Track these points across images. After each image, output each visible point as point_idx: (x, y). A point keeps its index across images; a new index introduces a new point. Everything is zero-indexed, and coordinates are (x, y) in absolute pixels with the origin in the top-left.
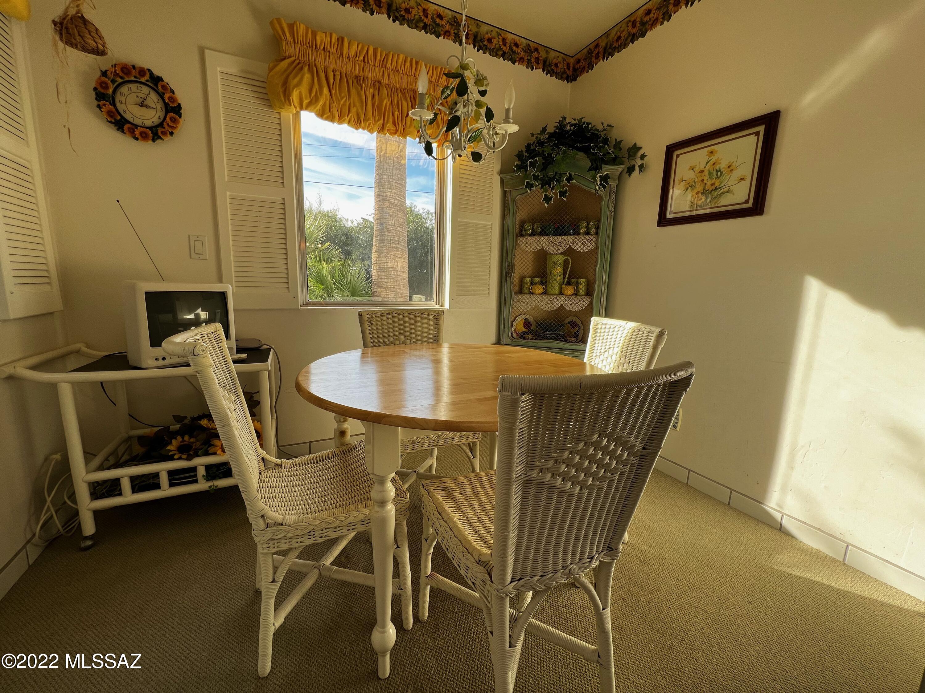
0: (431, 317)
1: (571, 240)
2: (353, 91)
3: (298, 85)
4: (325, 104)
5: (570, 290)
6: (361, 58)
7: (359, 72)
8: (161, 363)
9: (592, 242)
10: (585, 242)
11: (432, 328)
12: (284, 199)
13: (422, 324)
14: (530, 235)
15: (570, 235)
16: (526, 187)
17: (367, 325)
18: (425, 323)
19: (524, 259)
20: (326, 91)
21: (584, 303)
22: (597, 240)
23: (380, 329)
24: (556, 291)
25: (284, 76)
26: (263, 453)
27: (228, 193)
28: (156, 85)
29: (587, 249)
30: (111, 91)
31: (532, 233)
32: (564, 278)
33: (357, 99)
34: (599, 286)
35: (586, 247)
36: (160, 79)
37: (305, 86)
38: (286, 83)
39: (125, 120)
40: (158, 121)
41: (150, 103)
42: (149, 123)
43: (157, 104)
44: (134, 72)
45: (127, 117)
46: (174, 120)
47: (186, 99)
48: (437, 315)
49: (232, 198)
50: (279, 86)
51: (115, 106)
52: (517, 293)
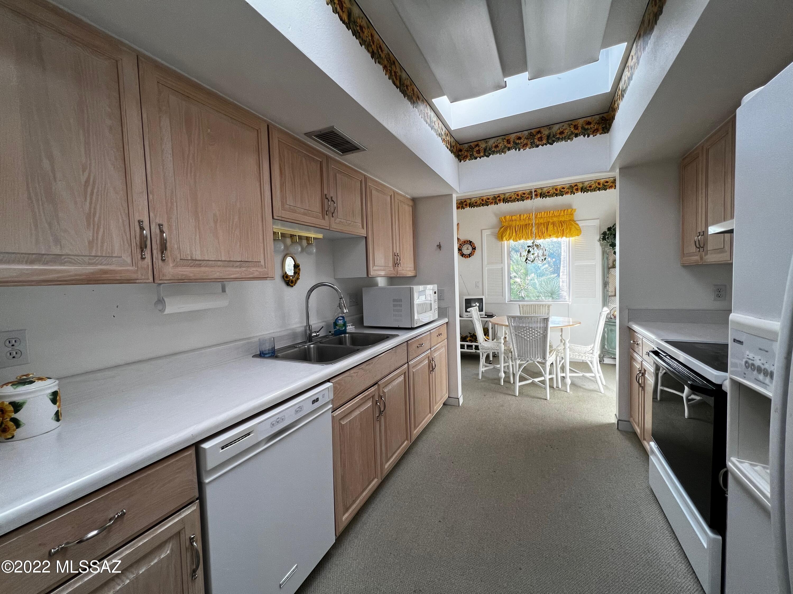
0: (546, 307)
2: (524, 230)
3: (505, 236)
6: (528, 218)
7: (527, 223)
8: (467, 316)
13: (543, 309)
16: (608, 247)
17: (521, 309)
18: (544, 308)
20: (514, 234)
23: (526, 310)
28: (470, 243)
30: (461, 248)
33: (525, 233)
36: (472, 242)
37: (507, 235)
38: (502, 235)
39: (463, 254)
40: (470, 252)
41: (469, 248)
42: (468, 253)
43: (470, 248)
44: (466, 242)
45: (464, 253)
46: (474, 251)
47: (477, 245)
48: (549, 306)
49: (487, 269)
50: (500, 236)
51: (462, 251)
52: (612, 296)
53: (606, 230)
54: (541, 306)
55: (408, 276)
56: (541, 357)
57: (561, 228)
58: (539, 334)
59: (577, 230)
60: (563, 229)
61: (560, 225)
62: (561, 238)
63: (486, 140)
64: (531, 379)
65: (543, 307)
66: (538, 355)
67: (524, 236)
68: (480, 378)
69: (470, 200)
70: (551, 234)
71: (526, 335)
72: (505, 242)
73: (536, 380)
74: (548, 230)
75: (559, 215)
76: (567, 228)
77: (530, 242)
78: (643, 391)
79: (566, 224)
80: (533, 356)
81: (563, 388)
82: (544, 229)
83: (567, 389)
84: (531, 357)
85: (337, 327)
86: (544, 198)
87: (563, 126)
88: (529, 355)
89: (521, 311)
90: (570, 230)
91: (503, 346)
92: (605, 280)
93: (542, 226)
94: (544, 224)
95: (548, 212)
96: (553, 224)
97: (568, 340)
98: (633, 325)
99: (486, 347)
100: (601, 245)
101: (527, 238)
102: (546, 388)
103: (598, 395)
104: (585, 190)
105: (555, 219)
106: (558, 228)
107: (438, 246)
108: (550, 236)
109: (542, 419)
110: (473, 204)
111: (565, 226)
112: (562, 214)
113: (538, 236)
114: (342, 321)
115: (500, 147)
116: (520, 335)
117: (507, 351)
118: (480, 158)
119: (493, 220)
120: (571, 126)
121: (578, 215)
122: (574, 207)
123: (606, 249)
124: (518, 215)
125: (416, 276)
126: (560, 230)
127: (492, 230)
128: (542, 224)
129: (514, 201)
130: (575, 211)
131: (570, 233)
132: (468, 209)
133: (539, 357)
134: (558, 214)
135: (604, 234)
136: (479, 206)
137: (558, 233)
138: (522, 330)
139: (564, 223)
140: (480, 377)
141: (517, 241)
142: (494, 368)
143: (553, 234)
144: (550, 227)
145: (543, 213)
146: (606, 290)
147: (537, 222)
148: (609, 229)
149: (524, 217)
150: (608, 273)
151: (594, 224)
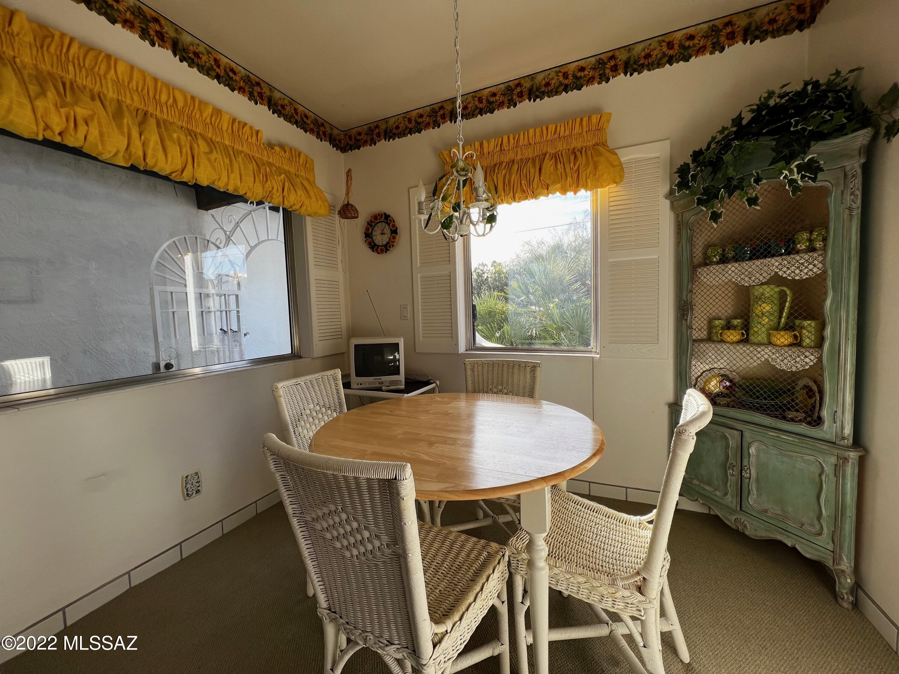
0: (528, 368)
1: (777, 264)
5: (784, 338)
9: (816, 262)
10: (802, 264)
11: (528, 379)
12: (450, 273)
13: (519, 375)
14: (718, 263)
15: (781, 255)
16: (698, 205)
17: (469, 373)
18: (522, 374)
19: (705, 296)
21: (807, 360)
22: (825, 258)
23: (481, 377)
24: (762, 337)
27: (419, 275)
28: (387, 220)
29: (806, 274)
30: (370, 231)
31: (720, 259)
32: (780, 317)
34: (833, 333)
35: (806, 271)
36: (389, 216)
39: (375, 245)
40: (388, 240)
41: (385, 231)
42: (385, 243)
43: (387, 231)
44: (379, 217)
45: (377, 242)
46: (394, 238)
47: (401, 222)
48: (534, 367)
49: (422, 278)
51: (372, 238)
52: (702, 341)
53: (689, 160)
54: (516, 367)
57: (572, 165)
60: (579, 167)
61: (572, 158)
62: (574, 190)
69: (387, 122)
70: (548, 182)
74: (543, 173)
75: (570, 135)
76: (587, 163)
79: (587, 156)
82: (532, 171)
86: (538, 100)
90: (596, 167)
92: (684, 298)
93: (530, 164)
94: (534, 160)
95: (545, 130)
96: (556, 157)
100: (674, 206)
104: (635, 66)
105: (561, 146)
106: (567, 165)
110: (391, 131)
111: (582, 160)
112: (578, 130)
113: (519, 189)
121: (616, 134)
122: (607, 110)
123: (687, 215)
124: (478, 146)
126: (571, 169)
128: (530, 161)
129: (473, 115)
130: (608, 121)
131: (595, 175)
132: (383, 144)
134: (567, 133)
135: (683, 171)
136: (402, 134)
137: (567, 178)
139: (581, 152)
143: (555, 182)
144: (548, 165)
145: (531, 131)
146: (684, 327)
147: (519, 157)
148: (696, 155)
149: (491, 149)
150: (693, 277)
151: (657, 155)
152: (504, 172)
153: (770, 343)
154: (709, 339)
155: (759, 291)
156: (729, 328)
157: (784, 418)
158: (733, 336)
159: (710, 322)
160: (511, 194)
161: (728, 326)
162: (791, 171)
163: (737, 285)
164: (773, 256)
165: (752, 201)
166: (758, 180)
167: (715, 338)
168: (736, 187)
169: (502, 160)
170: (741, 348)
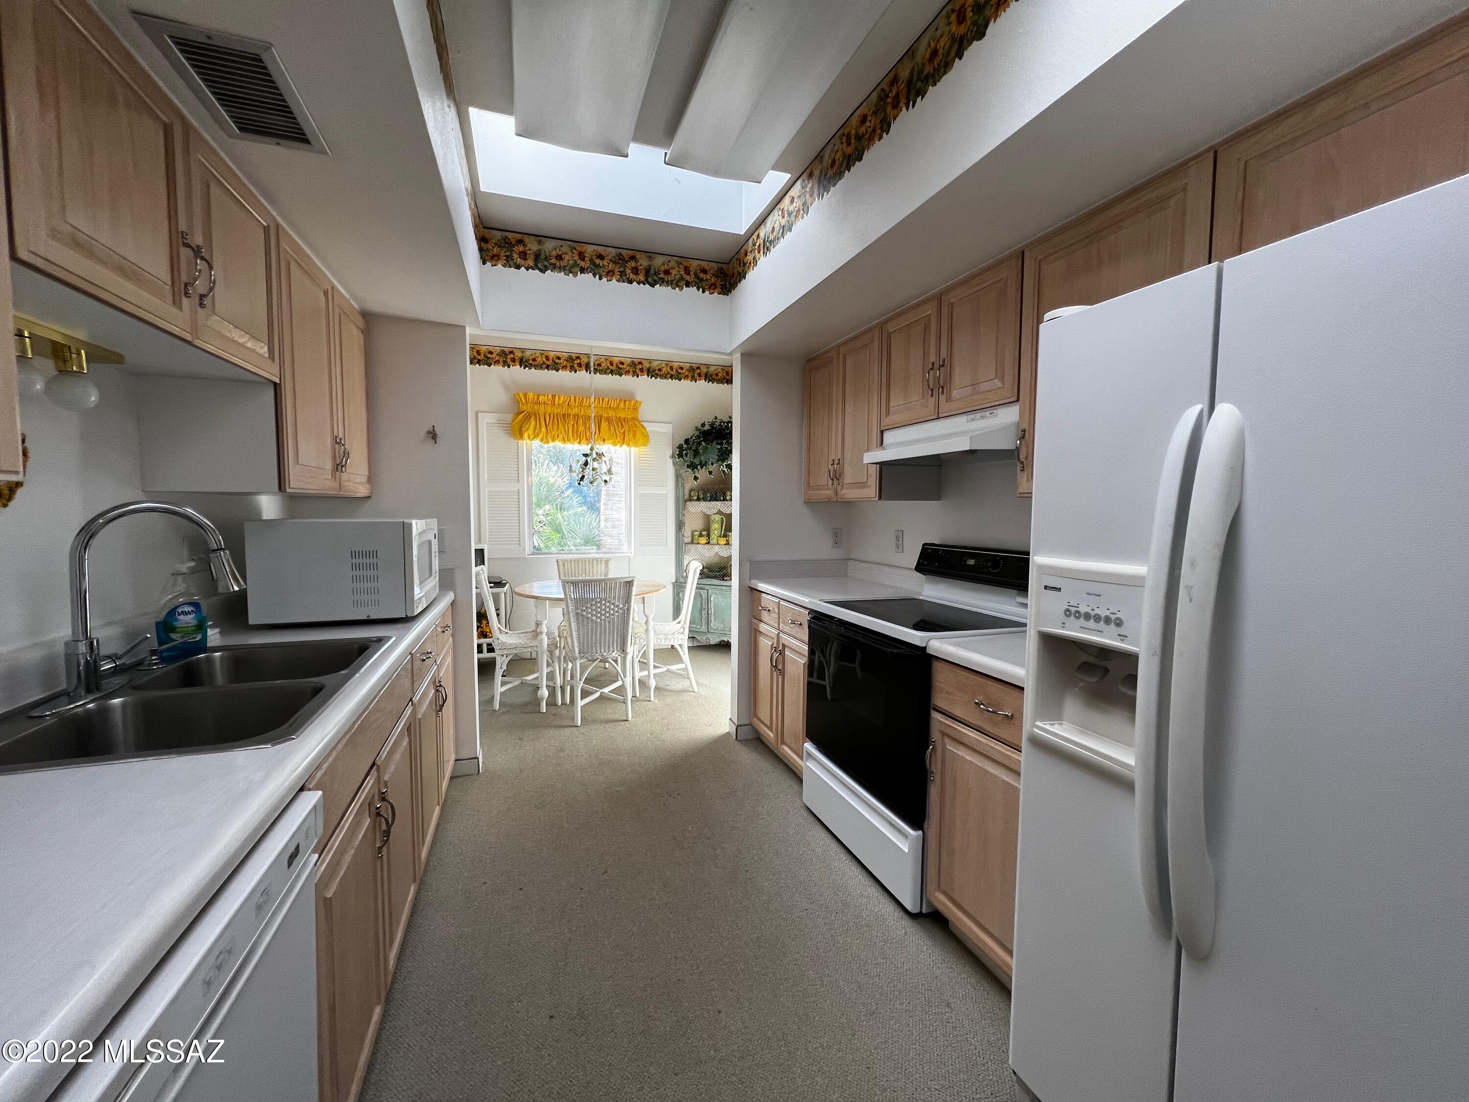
0: (603, 562)
1: (718, 505)
2: (560, 424)
3: (527, 430)
4: (543, 437)
5: (723, 541)
6: (567, 404)
7: (565, 412)
11: (603, 569)
12: (519, 490)
13: (597, 567)
15: (721, 501)
16: (687, 468)
17: (561, 567)
18: (599, 566)
19: (689, 519)
20: (544, 429)
23: (569, 569)
24: (714, 541)
25: (520, 425)
26: (500, 626)
27: (487, 489)
31: (697, 499)
32: (722, 531)
33: (563, 429)
37: (531, 428)
38: (521, 428)
48: (607, 561)
49: (489, 492)
50: (516, 428)
52: (689, 543)
53: (683, 443)
54: (595, 562)
55: (359, 495)
56: (619, 649)
57: (620, 429)
58: (616, 609)
59: (645, 436)
60: (624, 432)
61: (619, 424)
62: (621, 446)
63: (540, 237)
64: (597, 691)
65: (597, 564)
66: (613, 645)
67: (561, 436)
68: (497, 708)
70: (605, 438)
71: (594, 613)
72: (524, 443)
73: (606, 690)
74: (602, 429)
75: (617, 408)
76: (629, 431)
77: (586, 448)
78: (780, 677)
79: (628, 425)
80: (605, 648)
81: (643, 697)
83: (650, 697)
84: (603, 651)
85: (173, 636)
87: (669, 261)
88: (598, 648)
89: (561, 571)
90: (634, 435)
91: (546, 638)
92: (680, 519)
95: (601, 399)
96: (609, 420)
97: (652, 616)
98: (759, 584)
99: (510, 645)
100: (674, 464)
101: (566, 440)
102: (627, 701)
103: (691, 696)
104: (653, 374)
105: (612, 414)
106: (617, 429)
107: (429, 432)
108: (604, 440)
109: (635, 754)
111: (626, 427)
112: (622, 406)
113: (584, 438)
114: (192, 616)
115: (565, 261)
116: (585, 613)
117: (551, 646)
118: (527, 269)
119: (501, 397)
120: (680, 266)
121: (644, 413)
123: (682, 471)
124: (550, 396)
125: (369, 497)
126: (620, 432)
127: (501, 415)
129: (539, 367)
130: (639, 406)
131: (633, 440)
133: (615, 649)
134: (615, 406)
135: (680, 447)
137: (617, 438)
138: (589, 605)
139: (625, 421)
140: (497, 706)
141: (548, 442)
142: (522, 683)
143: (609, 438)
144: (604, 425)
145: (592, 398)
146: (681, 535)
147: (582, 413)
148: (687, 441)
149: (561, 402)
150: (684, 508)
151: (665, 431)
152: (572, 422)
153: (718, 544)
154: (692, 542)
155: (713, 517)
156: (701, 537)
157: (723, 580)
158: (703, 540)
159: (693, 532)
160: (579, 440)
161: (701, 535)
162: (723, 467)
163: (704, 513)
164: (718, 501)
165: (710, 473)
166: (712, 464)
167: (695, 542)
168: (704, 465)
169: (569, 412)
170: (707, 546)
